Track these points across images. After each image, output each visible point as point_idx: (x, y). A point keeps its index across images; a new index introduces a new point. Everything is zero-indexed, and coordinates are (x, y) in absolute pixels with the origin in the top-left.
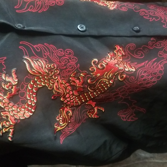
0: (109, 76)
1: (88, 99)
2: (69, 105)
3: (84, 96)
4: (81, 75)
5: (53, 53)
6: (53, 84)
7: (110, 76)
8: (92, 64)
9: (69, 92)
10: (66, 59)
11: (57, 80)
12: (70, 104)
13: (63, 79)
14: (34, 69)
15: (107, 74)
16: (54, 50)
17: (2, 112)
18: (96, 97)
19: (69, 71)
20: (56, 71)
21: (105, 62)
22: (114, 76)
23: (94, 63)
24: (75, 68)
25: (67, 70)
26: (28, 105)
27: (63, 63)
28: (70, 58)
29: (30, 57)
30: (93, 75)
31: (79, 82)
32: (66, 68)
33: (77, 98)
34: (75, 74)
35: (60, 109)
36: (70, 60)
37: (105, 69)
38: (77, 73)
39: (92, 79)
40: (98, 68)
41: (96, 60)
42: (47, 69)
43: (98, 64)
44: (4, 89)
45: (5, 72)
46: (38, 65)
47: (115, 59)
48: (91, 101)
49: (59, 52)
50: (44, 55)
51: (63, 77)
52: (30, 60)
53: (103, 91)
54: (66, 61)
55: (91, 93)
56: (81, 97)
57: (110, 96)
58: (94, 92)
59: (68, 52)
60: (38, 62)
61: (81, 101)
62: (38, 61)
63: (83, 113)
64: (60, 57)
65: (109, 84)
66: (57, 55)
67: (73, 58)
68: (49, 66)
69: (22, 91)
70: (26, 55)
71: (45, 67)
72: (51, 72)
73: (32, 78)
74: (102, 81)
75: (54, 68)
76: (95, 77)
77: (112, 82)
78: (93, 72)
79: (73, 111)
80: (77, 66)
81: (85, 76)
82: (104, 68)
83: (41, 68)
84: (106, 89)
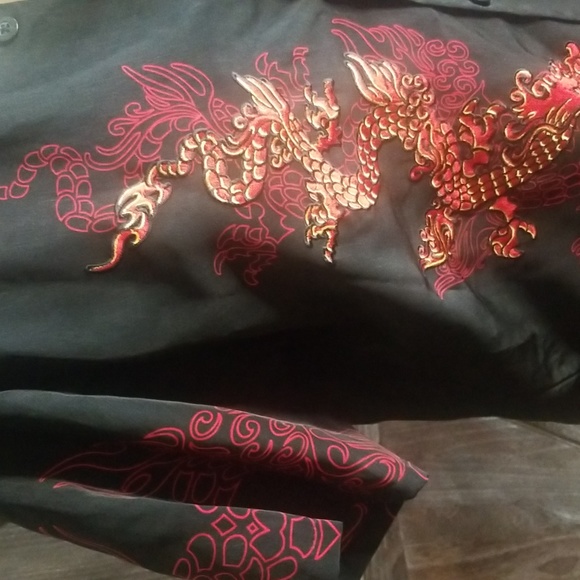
0: (560, 118)
1: (497, 193)
2: (448, 206)
3: (488, 182)
4: (489, 111)
5: (416, 48)
6: (416, 133)
7: (563, 120)
8: (517, 83)
9: (453, 164)
10: (452, 65)
11: (428, 122)
12: (451, 203)
13: (442, 119)
14: (373, 87)
15: (554, 113)
16: (417, 42)
17: (309, 181)
18: (520, 184)
19: (459, 99)
20: (425, 97)
21: (549, 80)
22: (573, 121)
23: (521, 79)
24: (474, 91)
25: (454, 95)
26: (363, 178)
27: (443, 76)
28: (461, 64)
29: (361, 54)
30: (519, 113)
31: (482, 134)
32: (452, 90)
33: (468, 186)
34: (474, 108)
35: (426, 213)
36: (461, 70)
37: (549, 99)
38: (478, 104)
39: (516, 125)
40: (531, 96)
41: (526, 73)
42: (405, 89)
43: (531, 84)
44: (311, 125)
45: (308, 83)
46: (384, 76)
47: (571, 77)
48: (504, 201)
49: (433, 48)
50: (397, 53)
51: (445, 114)
52: (362, 63)
53: (541, 167)
54: (450, 72)
55: (510, 170)
56: (481, 186)
57: (556, 182)
58: (518, 168)
59: (454, 47)
60: (381, 68)
61: (479, 199)
62: (380, 65)
63: (481, 237)
64: (436, 60)
65: (559, 142)
66: (429, 55)
67: (467, 65)
68: (410, 81)
69: (347, 139)
70: (352, 49)
71: (400, 84)
72: (415, 99)
73: (367, 110)
74: (541, 131)
75: (422, 86)
76: (524, 120)
77: (567, 139)
78: (518, 104)
79: (456, 225)
80: (478, 86)
81: (499, 114)
82: (546, 95)
83: (389, 85)
84: (550, 158)
